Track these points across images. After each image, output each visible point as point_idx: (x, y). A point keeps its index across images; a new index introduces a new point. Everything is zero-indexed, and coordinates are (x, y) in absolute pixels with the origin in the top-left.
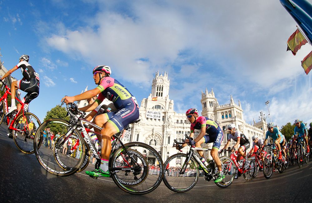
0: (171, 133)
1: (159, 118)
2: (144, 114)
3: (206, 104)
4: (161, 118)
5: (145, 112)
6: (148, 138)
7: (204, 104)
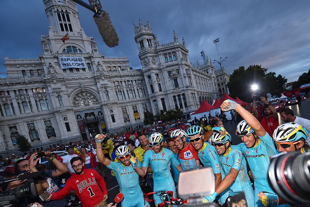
0: (107, 86)
1: (83, 67)
2: (55, 63)
3: (142, 42)
4: (86, 67)
5: (56, 61)
6: (78, 99)
7: (140, 43)
